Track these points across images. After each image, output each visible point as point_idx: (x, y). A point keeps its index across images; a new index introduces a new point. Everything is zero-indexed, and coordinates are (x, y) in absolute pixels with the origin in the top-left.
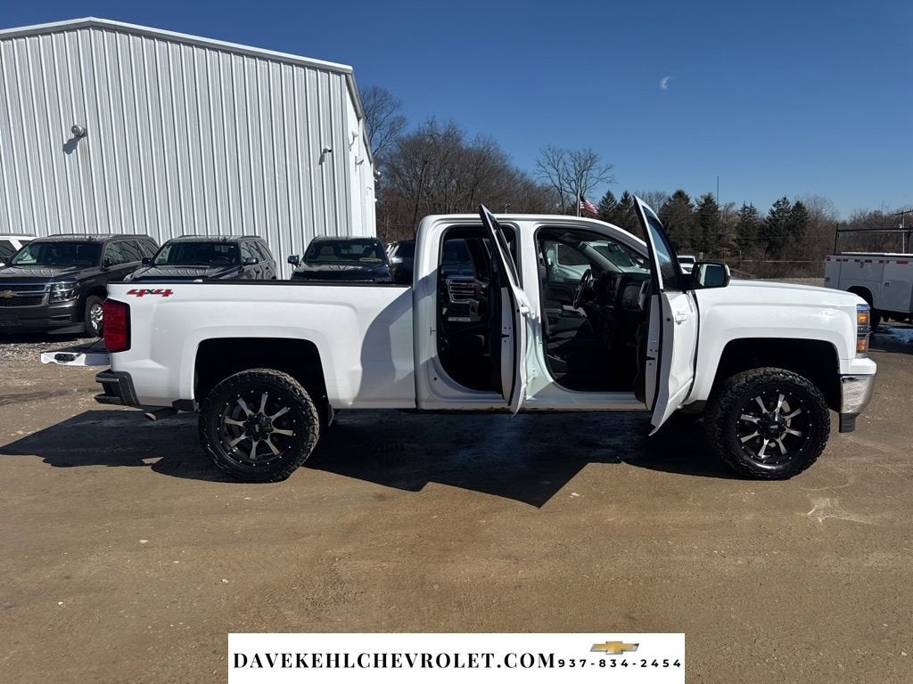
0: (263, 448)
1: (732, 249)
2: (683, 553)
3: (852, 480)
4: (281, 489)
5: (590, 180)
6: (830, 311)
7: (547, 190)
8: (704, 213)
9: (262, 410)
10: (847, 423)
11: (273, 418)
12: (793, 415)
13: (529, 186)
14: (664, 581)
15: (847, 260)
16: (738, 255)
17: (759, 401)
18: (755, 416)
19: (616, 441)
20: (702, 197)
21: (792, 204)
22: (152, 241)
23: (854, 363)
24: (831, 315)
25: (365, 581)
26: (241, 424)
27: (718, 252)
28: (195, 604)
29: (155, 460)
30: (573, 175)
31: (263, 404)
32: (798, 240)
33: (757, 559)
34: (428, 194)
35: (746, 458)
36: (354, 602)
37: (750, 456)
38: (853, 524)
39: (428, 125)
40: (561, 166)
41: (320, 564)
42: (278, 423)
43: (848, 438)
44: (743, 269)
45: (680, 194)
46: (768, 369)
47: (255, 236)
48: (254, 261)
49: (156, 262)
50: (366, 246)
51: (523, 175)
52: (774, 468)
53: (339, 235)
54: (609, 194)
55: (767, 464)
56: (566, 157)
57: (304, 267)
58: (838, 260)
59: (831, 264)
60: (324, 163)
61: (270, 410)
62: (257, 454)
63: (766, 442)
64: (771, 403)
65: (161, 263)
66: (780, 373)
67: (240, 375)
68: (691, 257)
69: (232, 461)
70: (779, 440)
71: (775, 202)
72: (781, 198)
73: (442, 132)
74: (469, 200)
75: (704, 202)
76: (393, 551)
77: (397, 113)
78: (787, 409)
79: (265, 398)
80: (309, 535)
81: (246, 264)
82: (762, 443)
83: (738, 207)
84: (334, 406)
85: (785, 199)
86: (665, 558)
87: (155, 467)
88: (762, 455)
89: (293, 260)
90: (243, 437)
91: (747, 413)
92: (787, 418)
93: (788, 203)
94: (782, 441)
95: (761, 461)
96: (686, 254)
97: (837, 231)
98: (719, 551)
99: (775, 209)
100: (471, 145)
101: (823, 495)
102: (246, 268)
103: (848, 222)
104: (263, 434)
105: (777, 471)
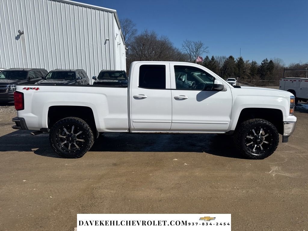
0: (73, 146)
1: (248, 76)
2: (223, 188)
3: (286, 160)
4: (79, 161)
5: (200, 52)
6: (281, 98)
7: (186, 55)
8: (239, 64)
9: (72, 132)
10: (285, 139)
11: (76, 135)
12: (266, 136)
13: (179, 54)
14: (215, 199)
15: (287, 80)
16: (250, 78)
17: (253, 131)
18: (252, 136)
19: (202, 144)
20: (238, 58)
21: (269, 61)
22: (46, 71)
23: (289, 117)
24: (280, 100)
25: (103, 198)
26: (65, 137)
27: (243, 77)
28: (38, 207)
29: (35, 149)
30: (194, 50)
31: (73, 130)
32: (271, 74)
33: (251, 191)
34: (145, 56)
35: (248, 151)
36: (98, 206)
37: (250, 151)
38: (286, 177)
39: (145, 32)
40: (191, 47)
41: (88, 191)
42: (79, 137)
43: (286, 144)
44: (252, 83)
45: (231, 57)
46: (257, 119)
47: (82, 70)
48: (81, 78)
49: (46, 78)
50: (120, 74)
51: (178, 50)
52: (258, 155)
53: (111, 69)
54: (207, 57)
55: (256, 153)
56: (192, 44)
57: (98, 80)
58: (284, 80)
59: (282, 82)
60: (106, 44)
61: (76, 132)
62: (71, 148)
63: (256, 146)
64: (258, 131)
65: (48, 79)
66: (262, 121)
67: (64, 120)
68: (234, 79)
69: (62, 151)
70: (260, 145)
71: (263, 60)
72: (265, 59)
73: (150, 34)
74: (159, 58)
75: (239, 60)
76: (116, 186)
77: (134, 28)
78: (264, 134)
79: (73, 128)
80: (86, 179)
81: (77, 79)
82: (254, 146)
83: (250, 62)
84: (99, 131)
85: (267, 59)
86: (216, 190)
87: (36, 152)
88: (254, 150)
89: (94, 78)
90: (66, 142)
91: (249, 135)
92: (263, 137)
93: (268, 61)
94: (262, 145)
95: (254, 153)
96: (232, 78)
97: (284, 70)
98: (237, 187)
99: (263, 63)
100: (159, 39)
101: (276, 165)
102: (78, 81)
103: (288, 68)
104: (73, 141)
105: (259, 156)
